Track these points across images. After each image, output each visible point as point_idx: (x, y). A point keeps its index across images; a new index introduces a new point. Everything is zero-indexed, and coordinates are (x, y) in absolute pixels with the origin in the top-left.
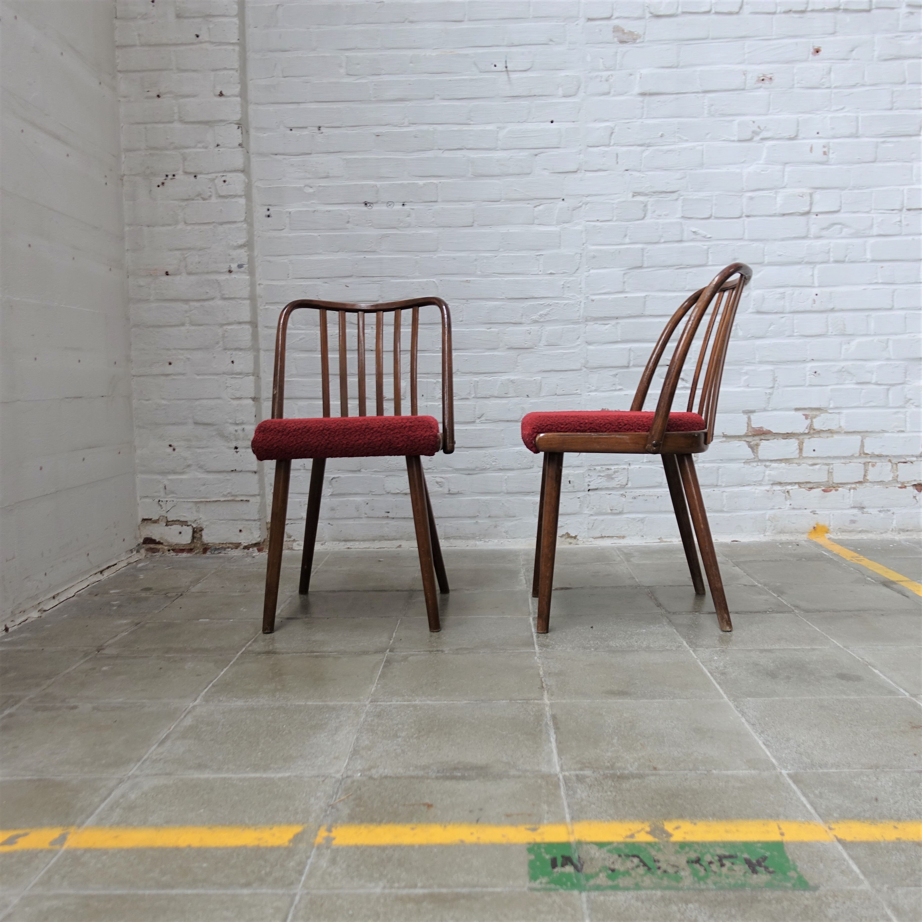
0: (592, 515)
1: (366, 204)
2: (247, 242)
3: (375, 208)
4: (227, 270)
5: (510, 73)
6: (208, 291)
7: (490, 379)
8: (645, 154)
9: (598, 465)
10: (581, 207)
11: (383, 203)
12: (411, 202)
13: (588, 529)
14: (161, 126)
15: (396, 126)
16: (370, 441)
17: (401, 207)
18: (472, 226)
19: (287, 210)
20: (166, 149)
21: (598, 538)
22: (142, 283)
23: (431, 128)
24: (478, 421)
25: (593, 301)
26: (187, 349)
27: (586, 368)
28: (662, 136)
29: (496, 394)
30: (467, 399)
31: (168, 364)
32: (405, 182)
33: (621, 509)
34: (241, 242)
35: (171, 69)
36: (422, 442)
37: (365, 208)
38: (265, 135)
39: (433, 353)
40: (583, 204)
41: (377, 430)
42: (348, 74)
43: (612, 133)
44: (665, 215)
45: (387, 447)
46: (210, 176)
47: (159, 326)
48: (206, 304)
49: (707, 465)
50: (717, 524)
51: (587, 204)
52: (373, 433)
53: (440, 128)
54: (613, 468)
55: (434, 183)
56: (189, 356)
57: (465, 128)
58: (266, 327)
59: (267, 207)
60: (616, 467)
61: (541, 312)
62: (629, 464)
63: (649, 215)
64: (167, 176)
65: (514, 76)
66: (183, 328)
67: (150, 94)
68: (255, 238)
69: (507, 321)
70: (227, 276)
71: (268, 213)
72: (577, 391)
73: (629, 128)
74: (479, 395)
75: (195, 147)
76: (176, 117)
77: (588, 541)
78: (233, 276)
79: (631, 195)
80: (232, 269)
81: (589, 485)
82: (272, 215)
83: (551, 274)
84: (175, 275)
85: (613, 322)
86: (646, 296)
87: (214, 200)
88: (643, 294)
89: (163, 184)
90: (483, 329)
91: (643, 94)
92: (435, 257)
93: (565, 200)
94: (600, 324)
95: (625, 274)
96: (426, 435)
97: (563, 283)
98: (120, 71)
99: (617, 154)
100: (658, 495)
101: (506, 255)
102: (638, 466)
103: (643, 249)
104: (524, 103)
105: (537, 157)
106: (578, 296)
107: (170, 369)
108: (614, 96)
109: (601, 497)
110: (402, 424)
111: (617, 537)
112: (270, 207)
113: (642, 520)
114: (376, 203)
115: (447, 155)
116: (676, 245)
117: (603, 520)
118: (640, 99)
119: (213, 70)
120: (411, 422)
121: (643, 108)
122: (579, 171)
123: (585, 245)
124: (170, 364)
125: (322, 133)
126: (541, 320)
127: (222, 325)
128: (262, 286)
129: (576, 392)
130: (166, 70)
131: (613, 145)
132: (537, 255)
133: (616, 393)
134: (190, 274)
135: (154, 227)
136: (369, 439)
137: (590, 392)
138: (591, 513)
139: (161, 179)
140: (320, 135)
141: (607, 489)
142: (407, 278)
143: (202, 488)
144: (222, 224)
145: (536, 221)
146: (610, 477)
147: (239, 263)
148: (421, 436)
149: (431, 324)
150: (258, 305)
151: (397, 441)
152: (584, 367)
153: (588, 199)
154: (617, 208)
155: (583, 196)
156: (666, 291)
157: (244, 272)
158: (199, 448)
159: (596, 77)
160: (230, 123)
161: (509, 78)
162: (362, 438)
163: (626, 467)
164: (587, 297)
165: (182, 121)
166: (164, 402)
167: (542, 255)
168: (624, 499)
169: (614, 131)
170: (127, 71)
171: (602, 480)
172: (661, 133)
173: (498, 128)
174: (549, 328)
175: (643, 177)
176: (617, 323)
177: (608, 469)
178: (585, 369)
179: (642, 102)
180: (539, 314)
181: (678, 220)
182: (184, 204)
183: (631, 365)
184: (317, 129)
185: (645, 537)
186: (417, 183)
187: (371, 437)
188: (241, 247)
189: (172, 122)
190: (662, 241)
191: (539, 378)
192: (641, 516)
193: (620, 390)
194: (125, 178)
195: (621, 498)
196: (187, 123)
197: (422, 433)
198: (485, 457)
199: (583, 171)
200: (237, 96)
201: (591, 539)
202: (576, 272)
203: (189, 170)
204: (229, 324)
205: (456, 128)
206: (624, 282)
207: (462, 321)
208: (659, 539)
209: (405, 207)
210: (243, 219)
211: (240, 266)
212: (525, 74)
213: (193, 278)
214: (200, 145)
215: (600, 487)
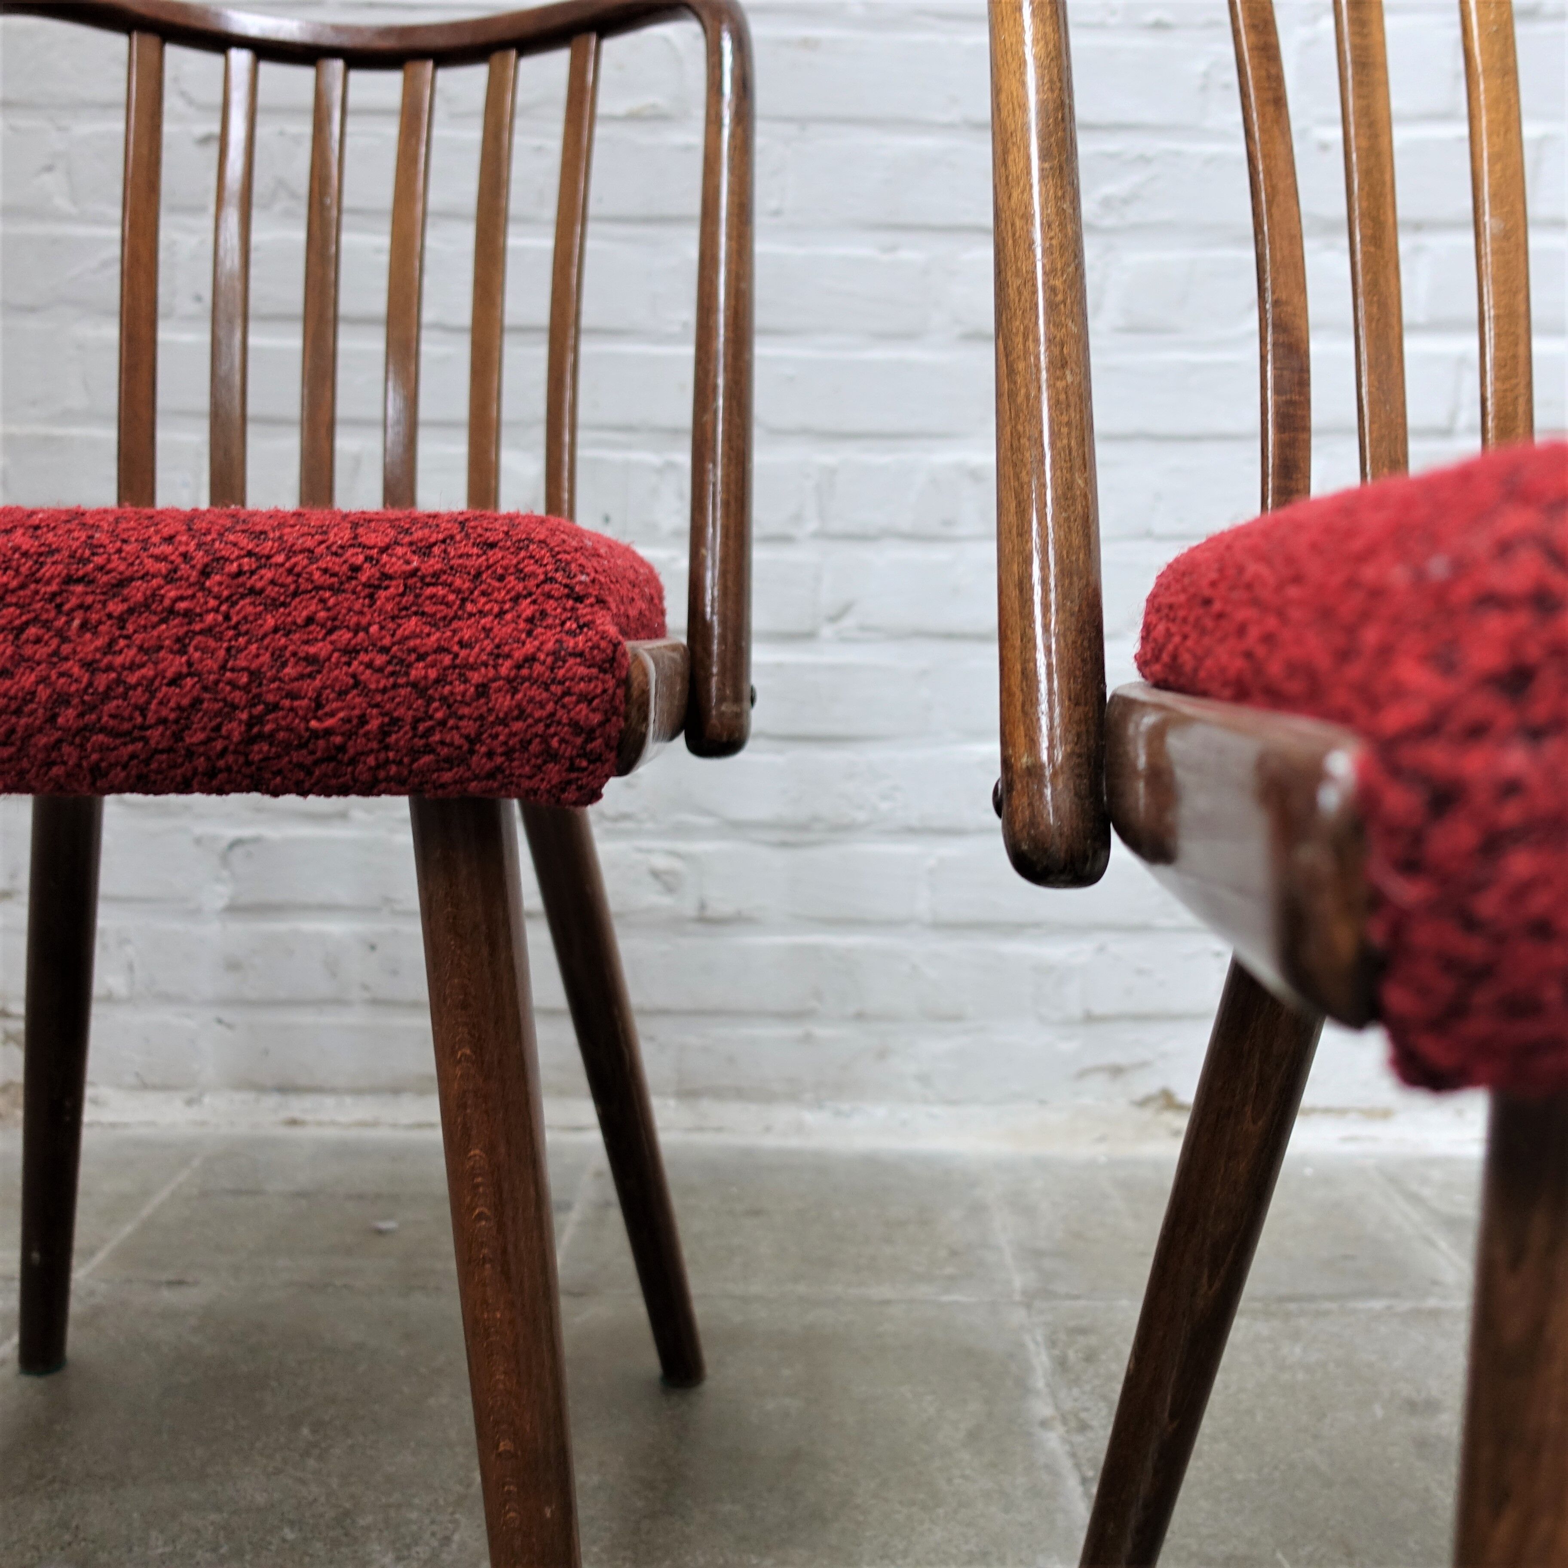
7: (885, 459)
16: (102, 681)
24: (827, 631)
29: (905, 525)
36: (504, 702)
41: (154, 596)
45: (235, 729)
52: (122, 621)
74: (835, 526)
90: (863, 249)
120: (425, 550)
136: (89, 665)
148: (497, 655)
151: (310, 687)
162: (42, 652)
187: (109, 648)
198: (851, 776)
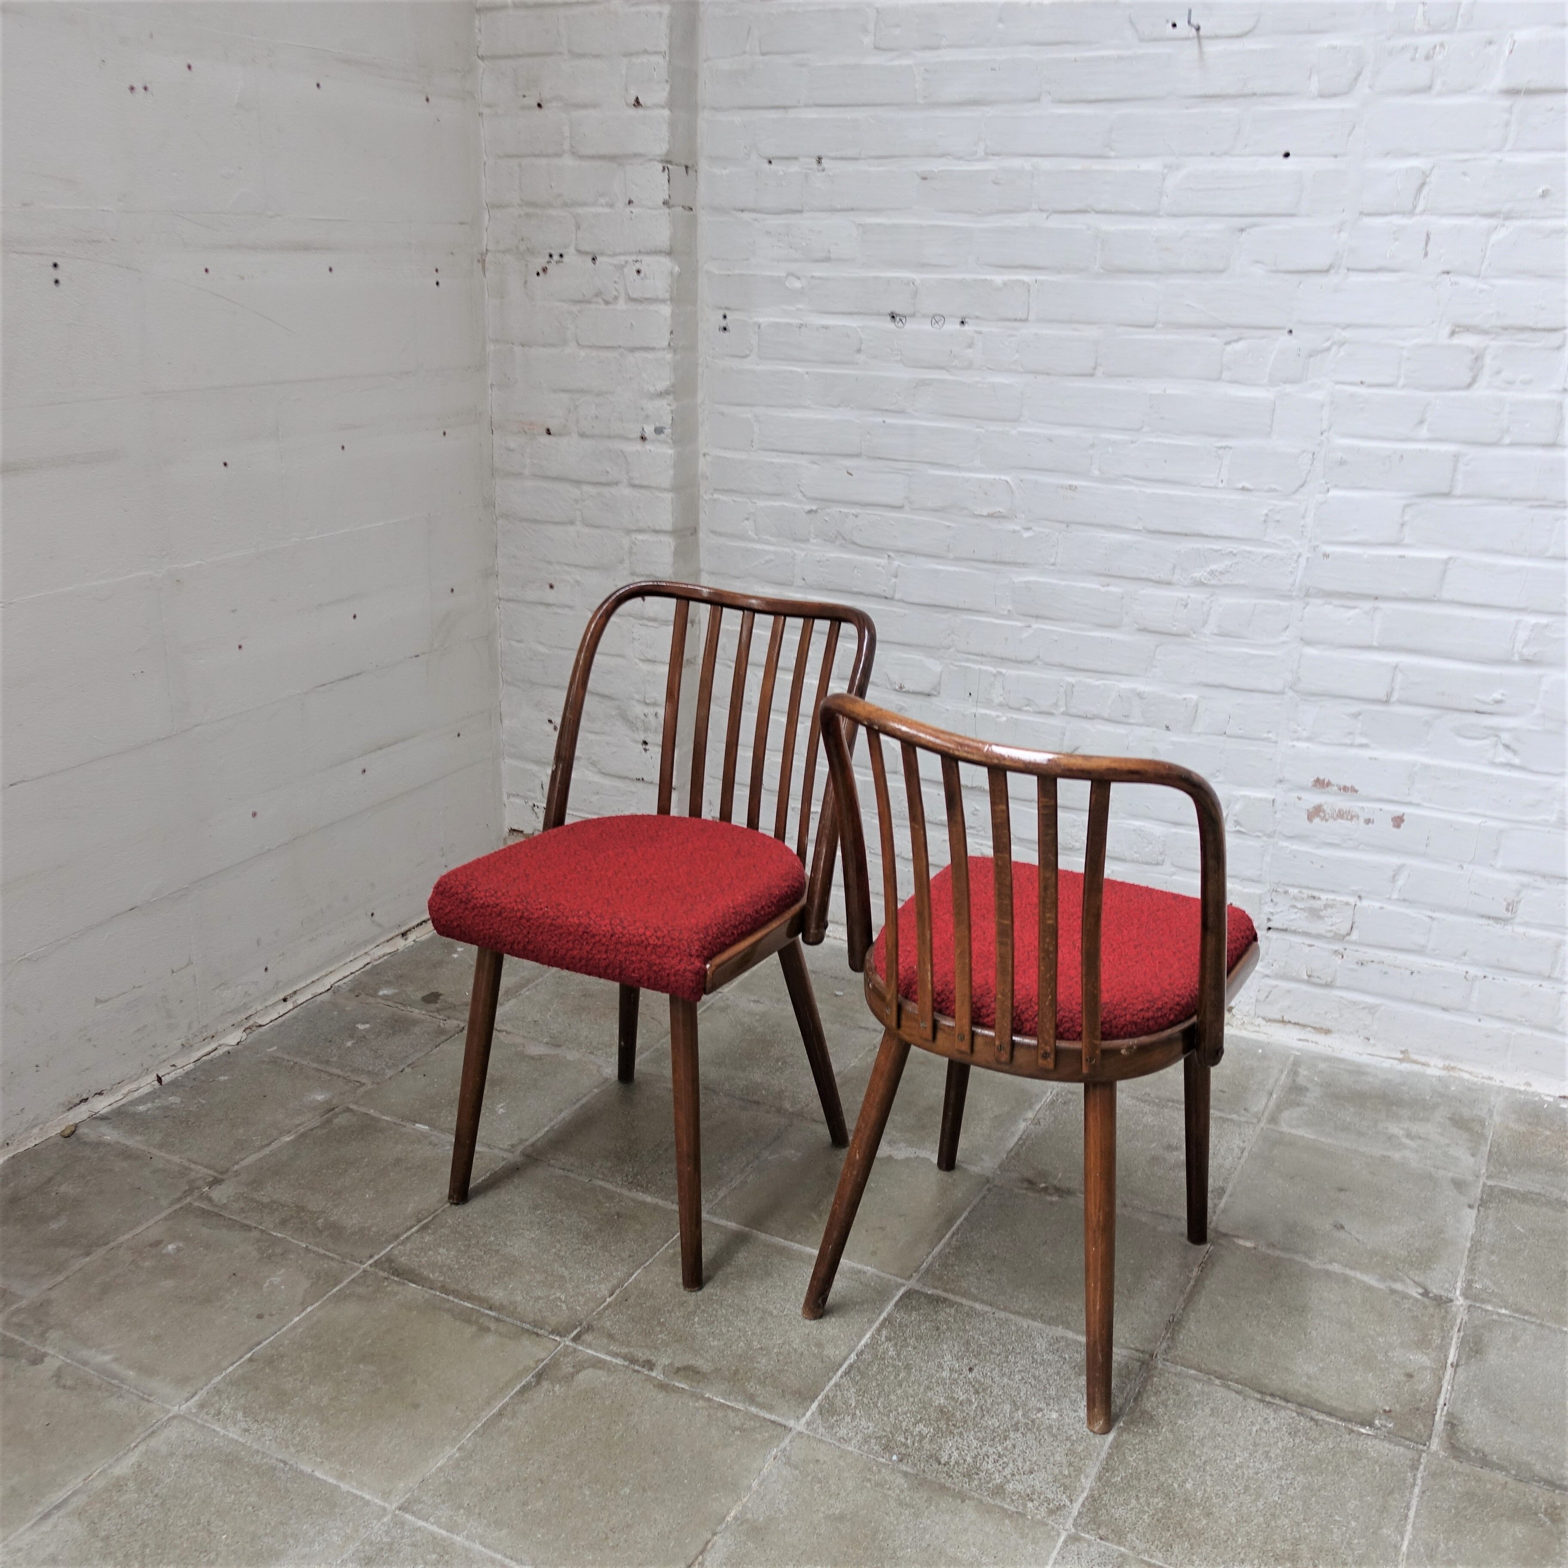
0: (1267, 976)
1: (893, 317)
2: (673, 386)
3: (910, 325)
4: (639, 435)
5: (1205, 42)
6: (609, 469)
7: (1097, 683)
8: (1494, 238)
9: (1293, 886)
10: (1328, 349)
11: (924, 316)
12: (977, 317)
13: (1257, 1000)
14: (543, 161)
15: (960, 158)
17: (958, 326)
18: (1092, 375)
19: (756, 319)
20: (551, 206)
21: (1275, 1021)
22: (512, 445)
23: (1027, 164)
25: (1326, 556)
26: (576, 566)
27: (1295, 691)
28: (1545, 194)
29: (1105, 715)
30: (1052, 714)
31: (548, 587)
32: (968, 277)
33: (1329, 979)
34: (662, 385)
35: (560, 54)
37: (890, 325)
38: (724, 172)
39: (997, 618)
40: (1334, 343)
41: (601, 939)
42: (876, 48)
43: (1423, 184)
44: (1524, 382)
46: (616, 261)
47: (536, 521)
48: (605, 490)
49: (1534, 932)
50: (1537, 1052)
51: (1342, 343)
53: (1046, 164)
54: (1324, 896)
55: (1024, 283)
56: (578, 578)
57: (1097, 166)
58: (713, 532)
59: (721, 313)
60: (1331, 896)
61: (1213, 567)
62: (1360, 897)
63: (1485, 378)
64: (551, 256)
65: (1210, 48)
66: (571, 529)
67: (526, 101)
68: (700, 370)
69: (1144, 575)
70: (638, 446)
71: (723, 323)
72: (1270, 735)
73: (1464, 174)
74: (1073, 711)
75: (594, 204)
76: (566, 146)
77: (1252, 1024)
78: (648, 446)
79: (1447, 330)
80: (646, 435)
81: (1269, 920)
82: (730, 327)
83: (1243, 489)
84: (561, 435)
85: (1367, 605)
86: (1450, 558)
87: (621, 305)
88: (1443, 555)
89: (545, 270)
90: (1093, 584)
91: (1513, 92)
92: (1014, 432)
93: (1294, 332)
94: (1336, 606)
95: (1406, 506)
96: (679, 967)
97: (1265, 511)
98: (482, 58)
99: (1428, 235)
100: (1414, 969)
101: (1155, 440)
102: (1377, 905)
103: (1456, 457)
104: (1226, 109)
105: (1244, 234)
106: (1297, 543)
107: (550, 596)
108: (1440, 94)
109: (1291, 947)
110: (643, 938)
111: (1314, 1028)
112: (728, 313)
113: (1372, 1009)
114: (913, 315)
115: (1056, 222)
116: (1539, 453)
117: (1289, 991)
118: (1505, 102)
119: (625, 55)
121: (1507, 124)
122: (1333, 271)
123: (1326, 434)
124: (551, 587)
125: (823, 170)
126: (1213, 582)
127: (629, 532)
128: (708, 458)
129: (1265, 735)
130: (549, 54)
131: (1423, 212)
132: (1220, 448)
133: (1353, 751)
134: (582, 435)
135: (530, 347)
137: (1299, 739)
138: (1268, 972)
139: (542, 261)
140: (818, 174)
141: (1306, 934)
142: (958, 469)
143: (594, 798)
144: (633, 350)
145: (1226, 375)
146: (1315, 914)
147: (658, 424)
149: (994, 562)
150: (702, 493)
152: (1291, 688)
153: (1347, 334)
154: (1409, 359)
155: (1336, 326)
156: (1499, 552)
157: (666, 442)
158: (590, 732)
159: (1404, 48)
160: (651, 160)
161: (1201, 52)
163: (1352, 900)
164: (1315, 548)
165: (574, 154)
166: (542, 649)
167: (1231, 448)
168: (1338, 960)
169: (1428, 180)
170: (494, 57)
171: (1298, 915)
172: (1544, 187)
173: (1165, 167)
174: (1227, 600)
175: (1481, 291)
176: (1376, 609)
177: (1314, 898)
178: (1291, 693)
179: (1510, 110)
180: (1208, 570)
181: (1555, 397)
182: (575, 308)
183: (1395, 698)
184: (814, 161)
185: (1372, 1041)
186: (991, 280)
188: (661, 395)
189: (558, 155)
190: (1507, 440)
191: (1194, 697)
192: (1370, 1000)
193: (1362, 746)
194: (489, 258)
195: (1334, 957)
196: (582, 157)
197: (673, 962)
198: (1074, 826)
199: (1343, 271)
200: (663, 107)
201: (1260, 1021)
202: (1297, 490)
203: (585, 247)
204: (640, 531)
205: (1078, 165)
206: (1402, 525)
207: (1053, 564)
208: (1402, 1052)
209: (966, 327)
210: (666, 344)
211: (659, 431)
212: (1236, 46)
213: (587, 443)
214: (602, 201)
215: (1293, 928)
